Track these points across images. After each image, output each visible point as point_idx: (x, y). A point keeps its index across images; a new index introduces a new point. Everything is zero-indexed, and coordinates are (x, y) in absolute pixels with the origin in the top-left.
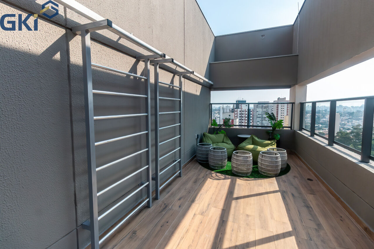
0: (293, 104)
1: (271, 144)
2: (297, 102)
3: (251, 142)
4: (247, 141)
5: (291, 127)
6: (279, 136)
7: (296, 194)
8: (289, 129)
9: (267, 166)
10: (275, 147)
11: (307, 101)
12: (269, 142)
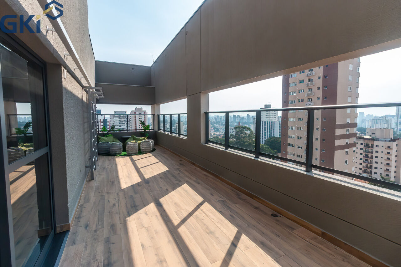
0: (154, 115)
1: (145, 139)
2: (156, 114)
3: (132, 139)
4: (129, 139)
5: (154, 129)
6: (148, 135)
7: (160, 155)
8: (153, 130)
9: (146, 148)
10: (147, 139)
11: (161, 114)
12: (144, 138)
